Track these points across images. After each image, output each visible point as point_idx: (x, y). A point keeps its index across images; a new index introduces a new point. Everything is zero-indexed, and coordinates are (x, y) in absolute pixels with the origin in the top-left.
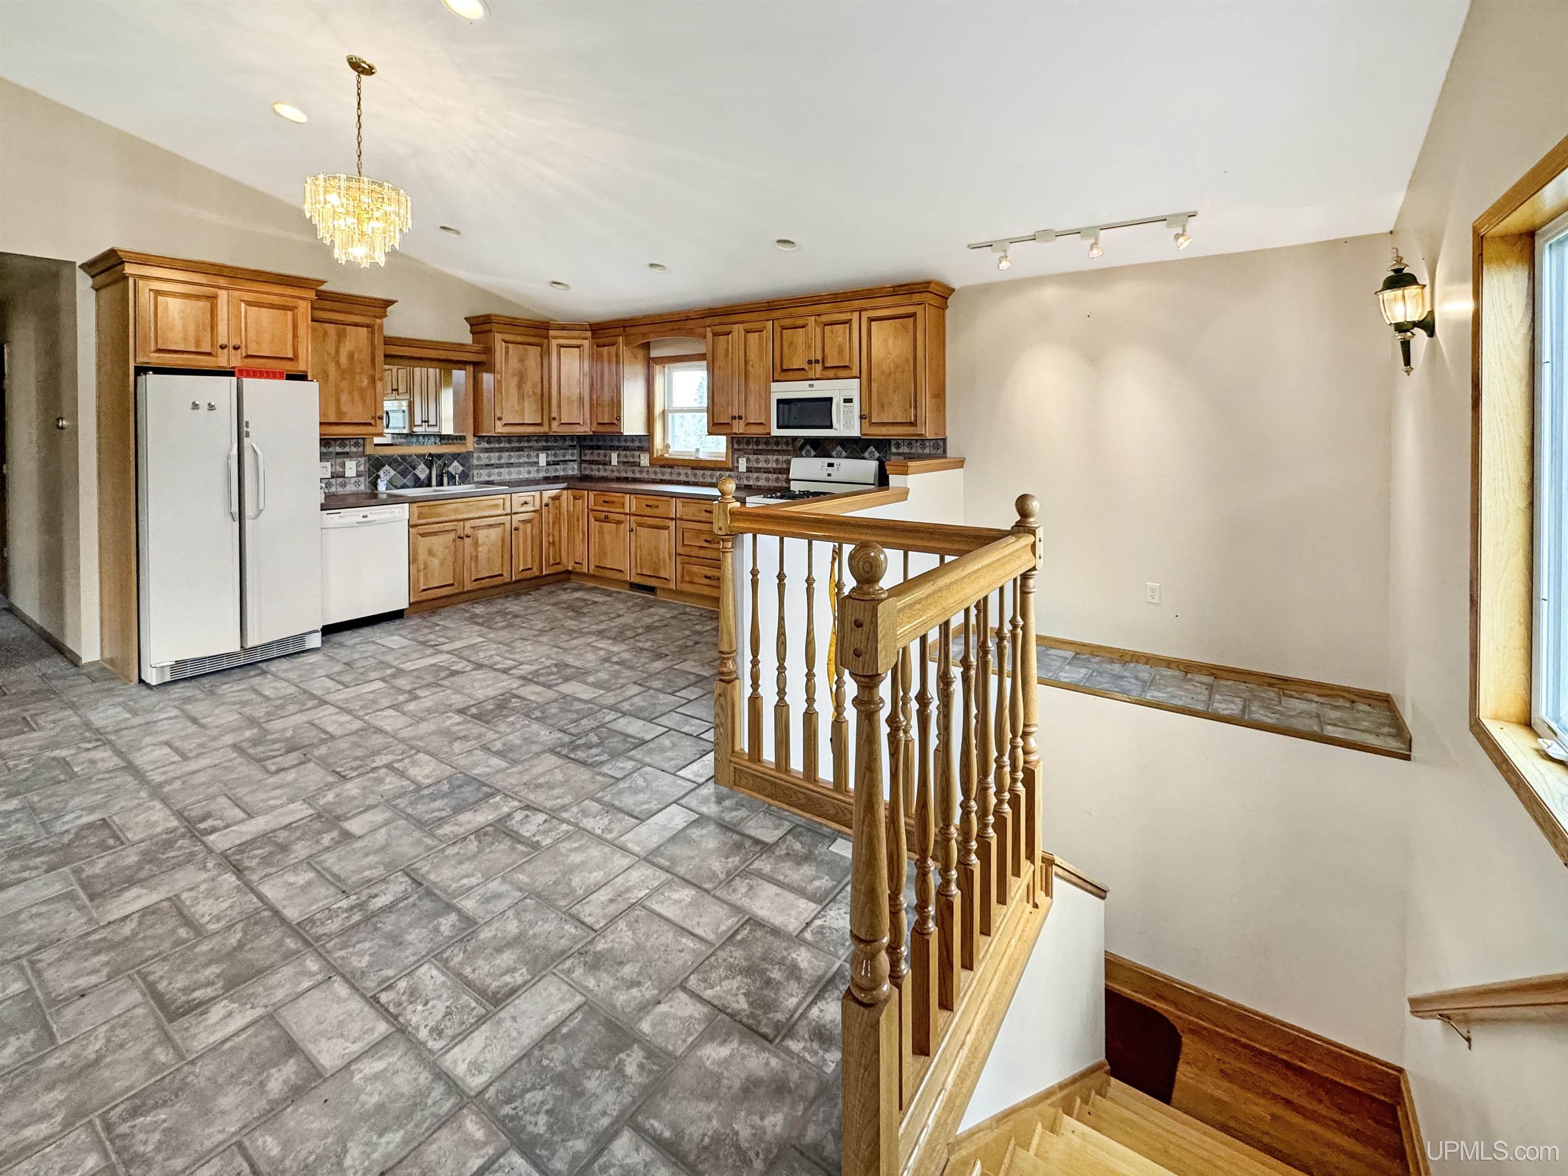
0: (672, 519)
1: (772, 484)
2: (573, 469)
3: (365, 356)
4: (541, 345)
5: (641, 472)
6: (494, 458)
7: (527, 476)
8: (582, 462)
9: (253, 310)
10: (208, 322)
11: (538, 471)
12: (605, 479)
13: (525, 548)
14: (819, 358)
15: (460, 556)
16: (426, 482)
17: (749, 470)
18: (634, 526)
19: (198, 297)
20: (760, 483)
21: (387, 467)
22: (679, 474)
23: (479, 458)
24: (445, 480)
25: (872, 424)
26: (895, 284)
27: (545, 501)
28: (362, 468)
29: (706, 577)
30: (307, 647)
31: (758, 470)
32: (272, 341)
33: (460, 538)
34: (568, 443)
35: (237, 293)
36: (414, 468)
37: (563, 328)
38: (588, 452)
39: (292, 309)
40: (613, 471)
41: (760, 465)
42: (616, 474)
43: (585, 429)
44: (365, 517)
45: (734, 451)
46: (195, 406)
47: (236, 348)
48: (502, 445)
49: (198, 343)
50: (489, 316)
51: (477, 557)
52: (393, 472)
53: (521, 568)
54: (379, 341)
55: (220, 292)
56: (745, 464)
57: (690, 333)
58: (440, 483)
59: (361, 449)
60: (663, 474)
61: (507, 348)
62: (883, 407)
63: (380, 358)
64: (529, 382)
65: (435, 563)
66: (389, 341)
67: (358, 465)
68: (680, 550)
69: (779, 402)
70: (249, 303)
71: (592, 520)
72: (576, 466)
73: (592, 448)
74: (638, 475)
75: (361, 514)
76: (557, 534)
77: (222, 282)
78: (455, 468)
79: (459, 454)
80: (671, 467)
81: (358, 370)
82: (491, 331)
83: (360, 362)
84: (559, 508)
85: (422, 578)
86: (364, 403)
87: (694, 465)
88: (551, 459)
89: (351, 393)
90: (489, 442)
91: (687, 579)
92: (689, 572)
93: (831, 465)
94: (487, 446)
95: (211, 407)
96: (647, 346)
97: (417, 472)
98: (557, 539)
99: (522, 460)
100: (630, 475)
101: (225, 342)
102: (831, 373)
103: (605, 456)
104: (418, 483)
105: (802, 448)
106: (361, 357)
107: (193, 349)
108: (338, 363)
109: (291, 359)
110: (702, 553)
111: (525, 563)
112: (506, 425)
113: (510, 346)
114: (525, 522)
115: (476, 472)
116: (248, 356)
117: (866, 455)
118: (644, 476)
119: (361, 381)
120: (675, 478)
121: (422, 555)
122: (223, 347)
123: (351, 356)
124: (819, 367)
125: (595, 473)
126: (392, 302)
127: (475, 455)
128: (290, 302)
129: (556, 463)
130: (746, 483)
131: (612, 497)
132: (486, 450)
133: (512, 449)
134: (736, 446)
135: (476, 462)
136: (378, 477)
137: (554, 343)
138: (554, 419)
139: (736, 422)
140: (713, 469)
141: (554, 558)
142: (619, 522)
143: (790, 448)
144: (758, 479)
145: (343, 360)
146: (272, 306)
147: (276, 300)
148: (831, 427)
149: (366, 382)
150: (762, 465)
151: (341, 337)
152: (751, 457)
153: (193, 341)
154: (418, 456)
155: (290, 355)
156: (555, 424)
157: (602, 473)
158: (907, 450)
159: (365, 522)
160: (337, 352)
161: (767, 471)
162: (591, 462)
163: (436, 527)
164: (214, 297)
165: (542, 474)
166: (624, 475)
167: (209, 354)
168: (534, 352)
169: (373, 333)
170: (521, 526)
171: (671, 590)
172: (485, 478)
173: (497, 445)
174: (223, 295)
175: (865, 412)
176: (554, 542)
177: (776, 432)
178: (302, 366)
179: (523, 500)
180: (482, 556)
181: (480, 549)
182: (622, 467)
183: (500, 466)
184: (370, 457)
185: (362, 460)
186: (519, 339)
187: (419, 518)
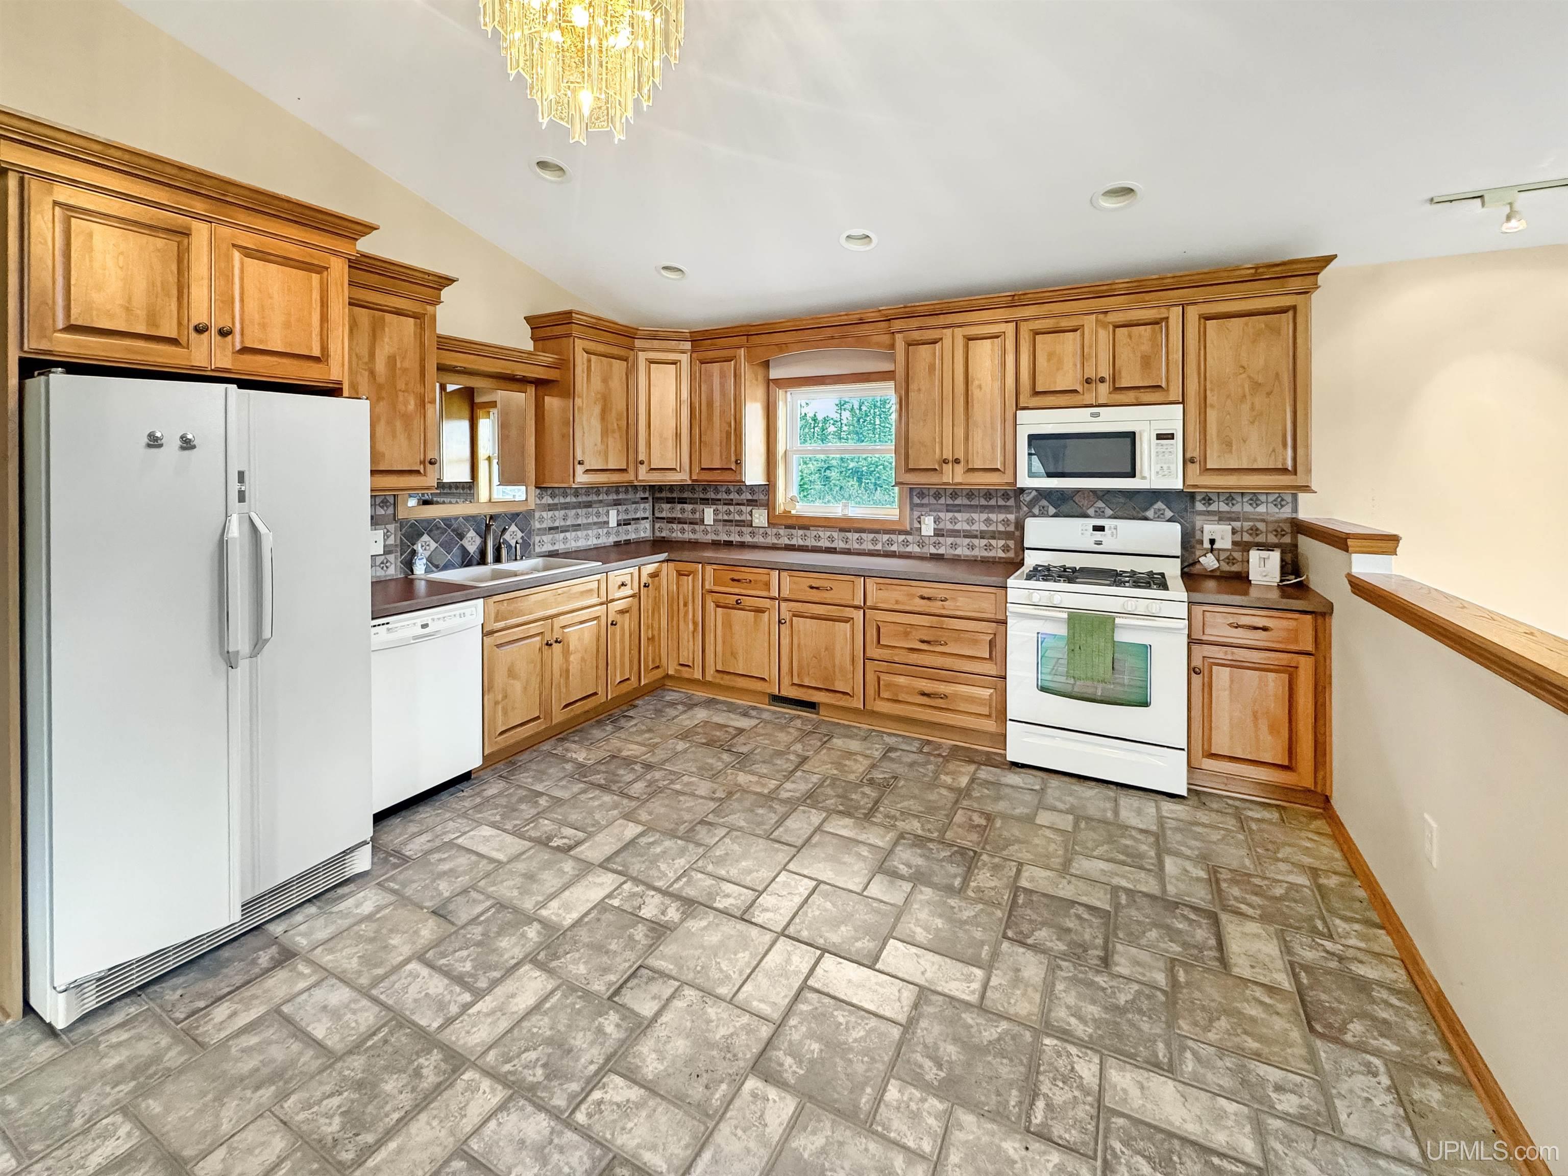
0: (857, 607)
1: (979, 553)
2: (644, 531)
3: (410, 362)
4: (626, 360)
5: (753, 534)
6: (558, 518)
7: (595, 541)
8: (656, 519)
9: (252, 264)
10: (172, 279)
11: (608, 533)
12: (695, 545)
13: (623, 649)
14: (1105, 372)
15: (547, 675)
16: (477, 557)
17: (938, 533)
18: (786, 615)
19: (152, 229)
20: (959, 551)
21: (426, 538)
22: (818, 538)
23: (541, 519)
24: (504, 552)
25: (1206, 470)
26: (1260, 262)
27: (644, 579)
28: (391, 541)
29: (924, 694)
30: (348, 875)
31: (955, 533)
32: (287, 325)
33: (548, 644)
34: (641, 494)
35: (225, 231)
36: (461, 536)
37: (654, 337)
38: (666, 506)
39: (320, 269)
40: (706, 532)
41: (958, 527)
42: (710, 537)
43: (682, 477)
44: (424, 626)
45: (913, 506)
46: (154, 442)
47: (224, 333)
48: (568, 500)
49: (152, 318)
50: (570, 313)
51: (567, 671)
52: (433, 545)
53: (618, 680)
54: (431, 344)
55: (196, 225)
56: (932, 526)
57: (861, 341)
58: (498, 559)
59: (390, 511)
60: (791, 537)
61: (589, 361)
62: (1229, 444)
63: (431, 368)
64: (614, 412)
65: (517, 686)
66: (446, 344)
67: (386, 536)
68: (873, 652)
69: (1032, 438)
70: (247, 252)
71: (711, 606)
72: (647, 524)
73: (670, 501)
74: (747, 539)
75: (419, 622)
76: (656, 626)
77: (199, 206)
78: (513, 535)
79: (518, 515)
80: (805, 528)
81: (401, 385)
82: (569, 336)
83: (405, 370)
84: (658, 588)
85: (500, 713)
86: (409, 438)
87: (844, 525)
88: (624, 516)
89: (390, 423)
90: (553, 496)
91: (885, 694)
92: (889, 685)
93: (1100, 529)
94: (550, 501)
95: (187, 444)
96: (766, 365)
97: (465, 542)
98: (656, 633)
99: (590, 520)
100: (735, 538)
101: (204, 320)
102: (1131, 396)
103: (694, 512)
104: (467, 561)
105: (1032, 504)
106: (406, 364)
107: (141, 329)
108: (372, 373)
109: (317, 359)
110: (914, 658)
111: (622, 673)
112: (587, 471)
113: (593, 357)
114: (622, 612)
115: (537, 539)
116: (245, 350)
117: (1150, 513)
118: (759, 539)
119: (406, 403)
120: (810, 542)
121: (500, 678)
122: (200, 330)
123: (392, 361)
124: (1104, 389)
125: (677, 535)
126: (450, 281)
127: (537, 515)
128: (317, 258)
129: (627, 523)
130: (933, 550)
131: (745, 574)
132: (551, 508)
133: (579, 505)
134: (916, 500)
135: (537, 525)
136: (414, 553)
137: (642, 356)
138: (642, 463)
139: (947, 468)
140: (877, 532)
141: (653, 661)
142: (759, 611)
143: (1011, 502)
144: (954, 546)
145: (380, 366)
146: (286, 261)
147: (293, 251)
148: (1133, 475)
149: (411, 406)
150: (961, 526)
151: (376, 330)
152: (942, 515)
153: (142, 313)
154: (467, 518)
155: (316, 352)
156: (643, 469)
157: (688, 536)
158: (1224, 507)
159: (426, 634)
160: (372, 355)
161: (968, 535)
162: (671, 520)
163: (518, 632)
164: (186, 233)
165: (612, 539)
166: (724, 537)
167: (174, 342)
168: (619, 367)
169: (422, 328)
170: (619, 618)
171: (855, 711)
172: (548, 547)
173: (562, 500)
174: (200, 230)
175: (1194, 453)
176: (653, 637)
177: (1024, 481)
178: (336, 371)
179: (619, 580)
180: (574, 668)
181: (572, 658)
182: (720, 528)
183: (565, 530)
184: (402, 524)
185: (392, 527)
186: (601, 348)
187: (496, 621)
